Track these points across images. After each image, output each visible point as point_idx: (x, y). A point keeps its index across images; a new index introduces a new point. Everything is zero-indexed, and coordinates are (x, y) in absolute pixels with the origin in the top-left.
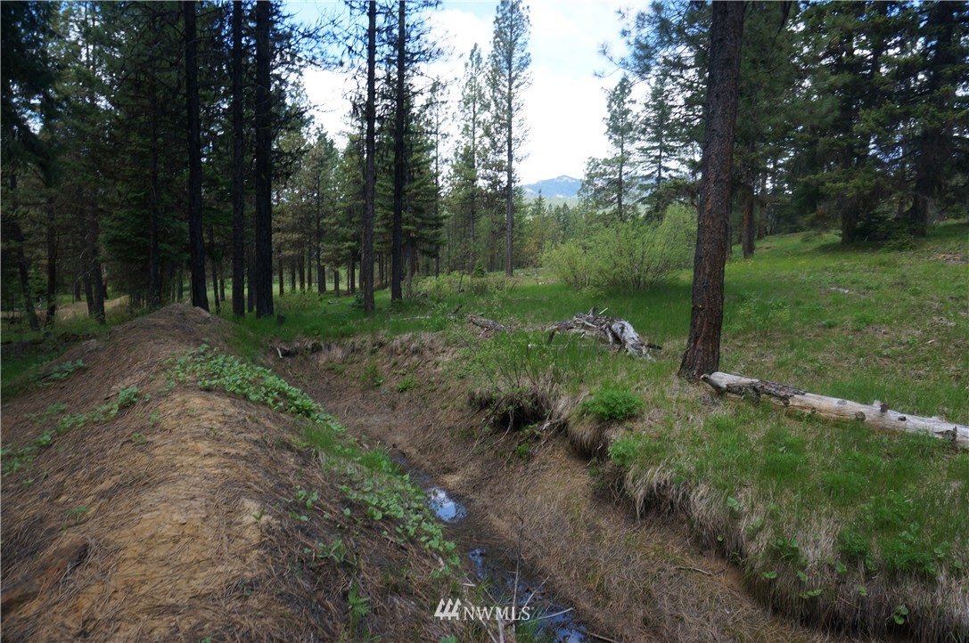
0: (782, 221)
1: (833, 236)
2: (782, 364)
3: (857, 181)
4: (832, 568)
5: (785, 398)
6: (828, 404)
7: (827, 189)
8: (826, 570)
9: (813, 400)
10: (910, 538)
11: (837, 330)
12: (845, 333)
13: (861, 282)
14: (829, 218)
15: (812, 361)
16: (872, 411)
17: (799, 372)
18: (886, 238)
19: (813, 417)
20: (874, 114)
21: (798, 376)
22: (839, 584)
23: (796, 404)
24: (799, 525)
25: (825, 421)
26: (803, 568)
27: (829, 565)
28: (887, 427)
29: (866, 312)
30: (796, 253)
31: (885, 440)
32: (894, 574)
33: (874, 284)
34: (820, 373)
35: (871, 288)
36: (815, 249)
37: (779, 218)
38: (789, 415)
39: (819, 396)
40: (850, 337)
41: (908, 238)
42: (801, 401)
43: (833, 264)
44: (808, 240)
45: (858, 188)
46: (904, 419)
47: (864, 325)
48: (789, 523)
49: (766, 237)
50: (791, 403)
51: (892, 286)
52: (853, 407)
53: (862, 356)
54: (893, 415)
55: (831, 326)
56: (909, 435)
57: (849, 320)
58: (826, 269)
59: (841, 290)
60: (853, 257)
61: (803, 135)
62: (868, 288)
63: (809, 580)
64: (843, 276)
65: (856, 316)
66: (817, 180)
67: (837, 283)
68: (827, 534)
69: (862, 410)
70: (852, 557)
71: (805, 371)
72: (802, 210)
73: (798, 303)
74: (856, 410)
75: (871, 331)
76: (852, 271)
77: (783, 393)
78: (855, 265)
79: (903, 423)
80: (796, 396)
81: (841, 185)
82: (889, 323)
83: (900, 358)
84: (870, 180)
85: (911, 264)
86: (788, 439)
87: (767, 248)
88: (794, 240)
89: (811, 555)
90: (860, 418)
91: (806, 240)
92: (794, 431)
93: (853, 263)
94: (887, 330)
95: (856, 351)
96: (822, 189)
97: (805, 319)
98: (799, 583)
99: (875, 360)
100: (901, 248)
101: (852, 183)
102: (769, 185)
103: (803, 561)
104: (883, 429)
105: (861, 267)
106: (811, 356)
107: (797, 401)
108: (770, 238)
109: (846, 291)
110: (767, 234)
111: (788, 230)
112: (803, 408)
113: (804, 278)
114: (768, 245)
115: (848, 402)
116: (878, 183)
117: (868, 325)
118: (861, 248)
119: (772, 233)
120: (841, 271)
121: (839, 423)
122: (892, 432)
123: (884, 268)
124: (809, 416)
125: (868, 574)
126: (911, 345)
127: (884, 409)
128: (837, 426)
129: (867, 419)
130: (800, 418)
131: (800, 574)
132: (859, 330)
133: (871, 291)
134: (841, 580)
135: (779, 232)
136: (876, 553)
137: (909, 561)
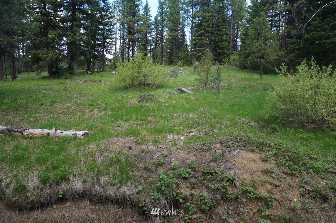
0: (28, 67)
1: (46, 74)
2: (22, 120)
3: (51, 55)
4: (38, 187)
5: (22, 132)
6: (37, 131)
7: (41, 57)
8: (36, 189)
9: (32, 131)
10: (62, 169)
11: (44, 106)
12: (47, 106)
13: (53, 89)
14: (43, 67)
15: (34, 117)
16: (52, 132)
17: (29, 122)
18: (62, 75)
19: (33, 137)
20: (54, 32)
21: (28, 123)
22: (41, 192)
23: (26, 133)
24: (26, 176)
25: (37, 138)
26: (28, 191)
27: (37, 187)
28: (57, 136)
29: (54, 99)
30: (33, 79)
31: (56, 140)
32: (58, 182)
33: (57, 90)
34: (36, 121)
35: (56, 91)
36: (39, 78)
37: (27, 66)
38: (23, 138)
39: (34, 129)
40: (48, 108)
41: (69, 75)
42: (27, 132)
43: (45, 83)
44: (38, 75)
45: (51, 57)
46: (62, 132)
47: (53, 103)
48: (22, 177)
49: (22, 73)
50: (24, 133)
51: (63, 90)
52: (46, 131)
53: (52, 114)
54: (59, 132)
55: (42, 104)
56: (64, 137)
57: (48, 102)
58: (42, 85)
59: (46, 92)
60: (52, 81)
61: (30, 35)
62: (55, 91)
63: (30, 195)
64: (47, 87)
65: (50, 100)
66: (37, 53)
67: (45, 90)
68: (36, 176)
69: (49, 132)
70: (44, 181)
71: (31, 121)
72: (33, 64)
73: (31, 97)
74: (47, 132)
75: (55, 105)
76: (51, 86)
77: (20, 130)
78: (52, 84)
79: (62, 133)
80: (25, 130)
81: (45, 55)
82: (61, 102)
83: (64, 113)
84: (55, 55)
85: (69, 83)
86: (22, 147)
87: (22, 77)
88: (33, 74)
89: (30, 185)
90: (49, 134)
91: (37, 75)
92: (25, 143)
93: (52, 83)
94: (60, 104)
95: (50, 112)
96: (39, 56)
97: (33, 103)
98: (27, 197)
99: (56, 115)
100: (67, 79)
101: (49, 56)
102: (21, 53)
103: (27, 189)
104: (56, 137)
105: (54, 84)
106: (34, 115)
107: (26, 132)
108: (24, 73)
109: (48, 92)
110: (22, 72)
111: (31, 71)
112: (28, 134)
113: (34, 88)
114: (23, 76)
115: (44, 130)
116: (57, 56)
117: (54, 103)
118: (55, 78)
119: (24, 72)
120: (48, 85)
121: (42, 137)
122: (58, 137)
123: (61, 84)
124: (31, 137)
125: (50, 185)
126: (67, 109)
127: (56, 130)
128: (40, 138)
129: (51, 134)
130: (27, 138)
131: (27, 194)
132: (51, 105)
133: (56, 92)
134: (42, 190)
135: (27, 71)
136: (52, 178)
137: (62, 176)
